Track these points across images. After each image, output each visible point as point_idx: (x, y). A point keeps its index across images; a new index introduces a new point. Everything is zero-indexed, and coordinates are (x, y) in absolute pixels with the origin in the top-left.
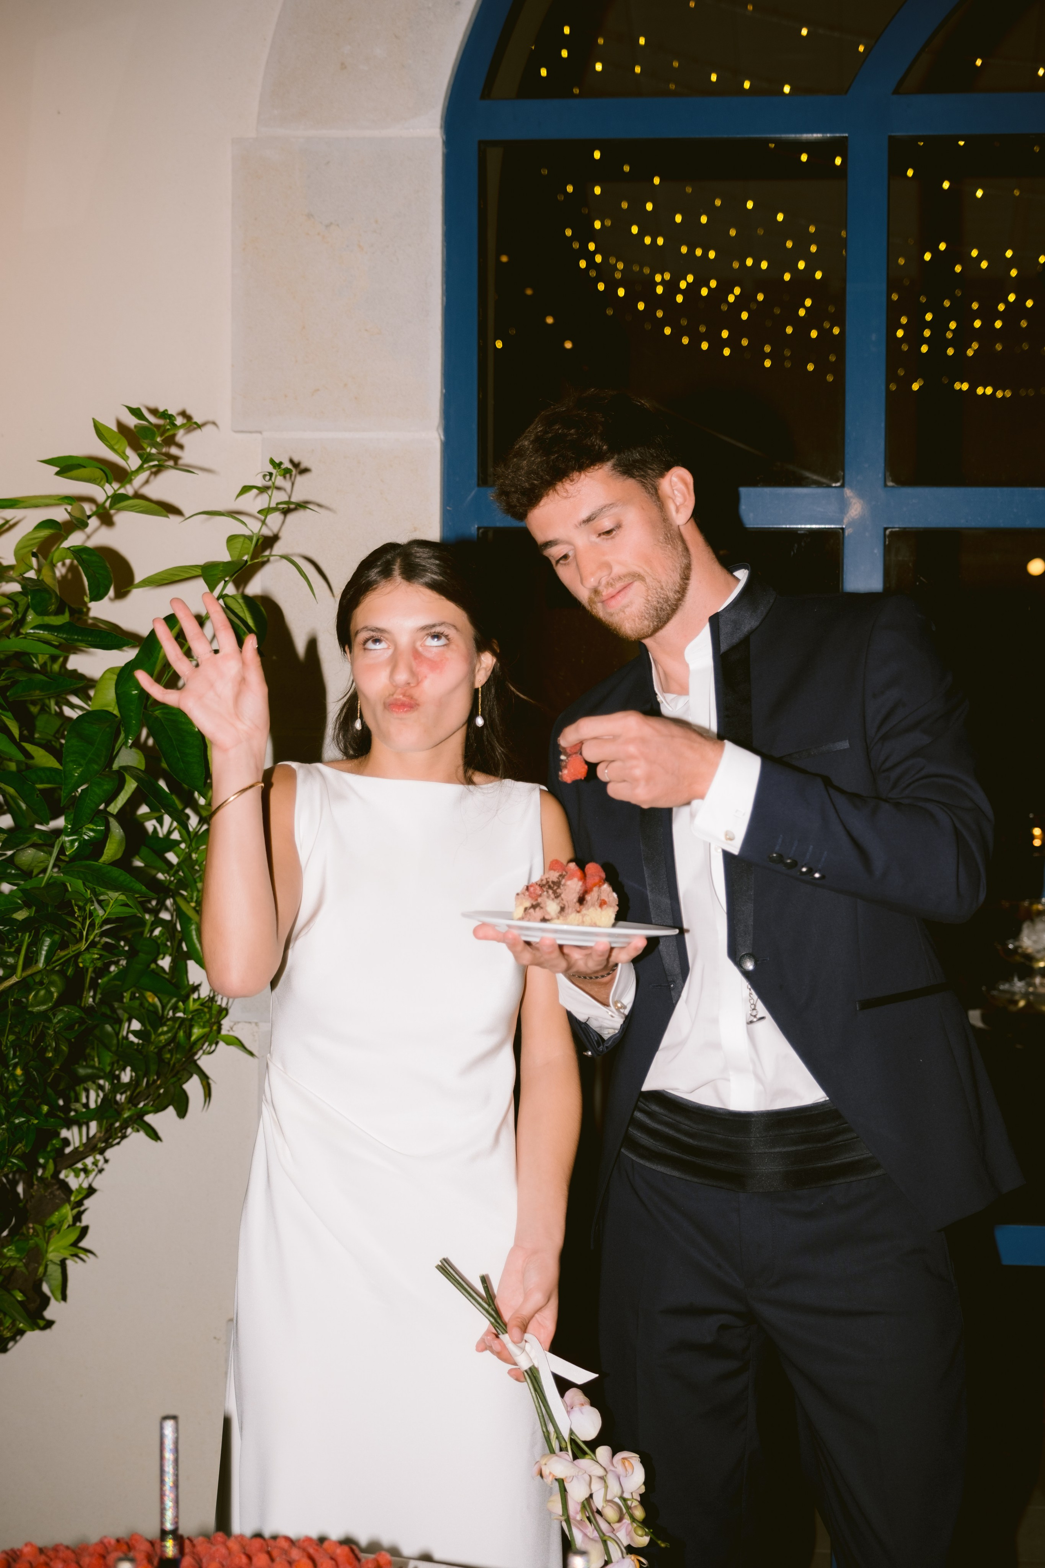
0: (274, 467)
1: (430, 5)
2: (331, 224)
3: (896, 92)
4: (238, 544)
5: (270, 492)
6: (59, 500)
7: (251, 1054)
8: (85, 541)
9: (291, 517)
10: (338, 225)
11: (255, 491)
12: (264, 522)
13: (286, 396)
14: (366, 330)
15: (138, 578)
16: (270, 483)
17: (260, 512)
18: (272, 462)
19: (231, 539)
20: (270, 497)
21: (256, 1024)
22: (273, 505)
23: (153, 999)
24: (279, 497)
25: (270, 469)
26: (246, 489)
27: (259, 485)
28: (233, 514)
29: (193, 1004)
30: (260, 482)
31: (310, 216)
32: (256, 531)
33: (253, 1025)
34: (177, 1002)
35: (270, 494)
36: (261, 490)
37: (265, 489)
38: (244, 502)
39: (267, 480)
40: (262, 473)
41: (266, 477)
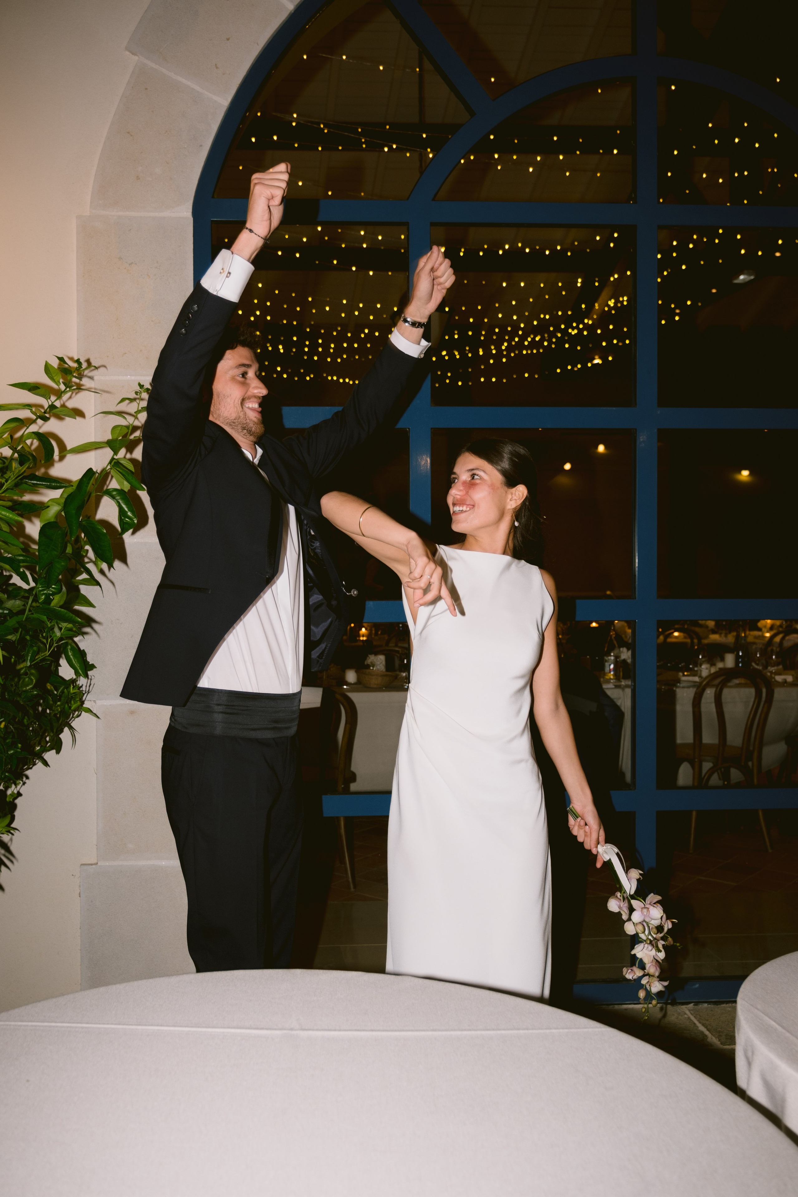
0: (141, 388)
1: (186, 147)
2: (132, 263)
3: (433, 200)
4: (117, 431)
5: (138, 401)
6: (24, 406)
7: (98, 717)
8: (39, 430)
10: (136, 264)
11: (127, 401)
12: (136, 418)
13: (108, 357)
14: (152, 321)
15: (70, 449)
16: (138, 396)
17: (135, 412)
18: (139, 384)
19: (114, 428)
20: (139, 404)
21: (95, 701)
22: (140, 408)
23: (50, 687)
25: (138, 388)
26: (123, 400)
27: (132, 397)
28: (120, 413)
29: (73, 690)
30: (133, 396)
31: (120, 258)
32: (131, 423)
33: (92, 702)
34: (63, 689)
35: (138, 403)
36: (131, 400)
37: (135, 399)
38: (123, 407)
39: (137, 394)
40: (134, 391)
41: (136, 393)
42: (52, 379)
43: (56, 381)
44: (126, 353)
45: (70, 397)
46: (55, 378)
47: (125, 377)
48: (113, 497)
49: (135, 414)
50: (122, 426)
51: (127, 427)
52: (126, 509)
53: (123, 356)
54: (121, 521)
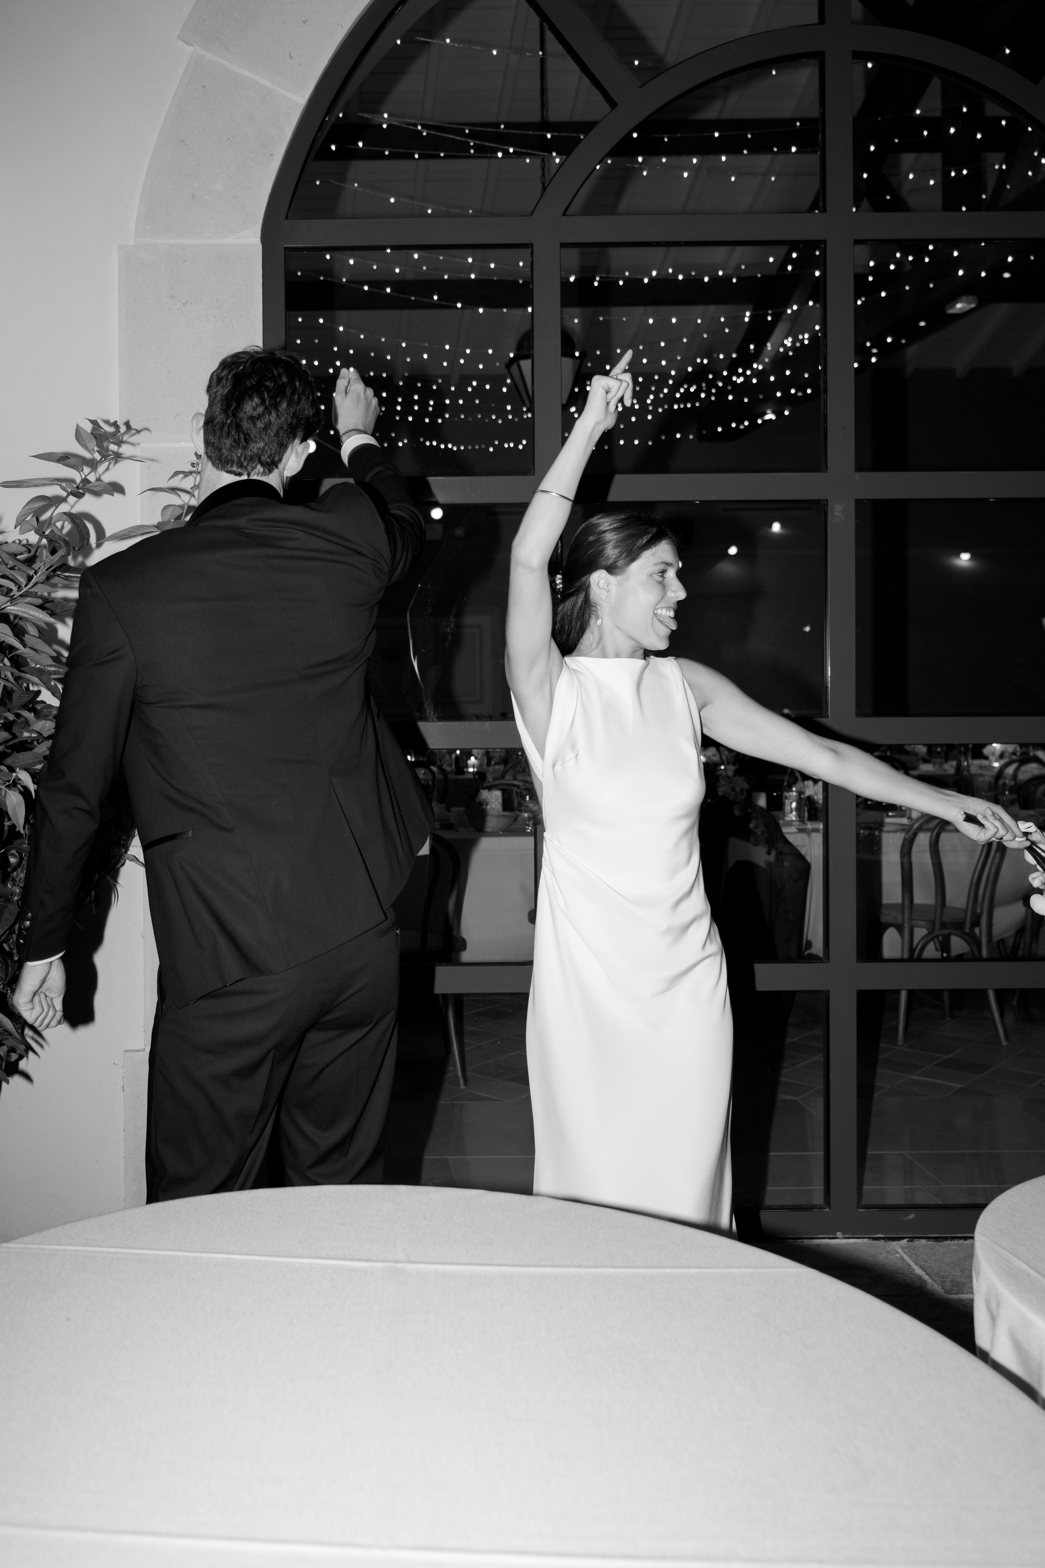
0: (198, 458)
1: (253, 156)
2: (187, 302)
3: (564, 214)
4: (169, 512)
6: (51, 481)
8: (70, 510)
10: (191, 303)
11: (181, 476)
13: (157, 419)
15: (108, 534)
16: (195, 469)
17: (191, 488)
19: (166, 508)
20: (195, 479)
25: (194, 459)
26: (177, 473)
27: (186, 470)
28: (174, 490)
30: (188, 468)
31: (172, 297)
32: (186, 502)
36: (186, 474)
37: (191, 473)
38: (176, 482)
39: (194, 467)
40: (190, 463)
41: (193, 465)
42: (85, 446)
43: (90, 448)
44: (179, 414)
45: (107, 469)
46: (88, 445)
47: (178, 444)
49: (191, 491)
50: (175, 505)
51: (181, 507)
53: (175, 418)
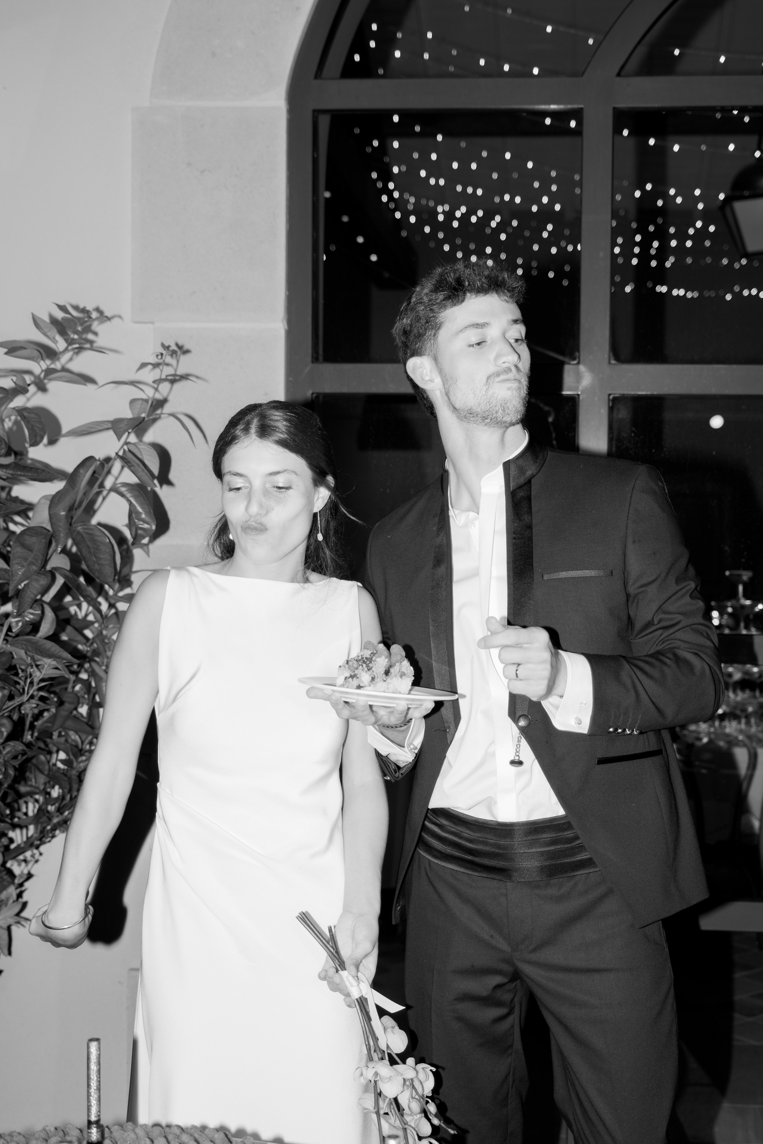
0: (165, 349)
1: (278, 10)
2: (205, 170)
3: (618, 75)
4: (138, 405)
5: (161, 367)
9: (177, 386)
10: (210, 171)
11: (150, 367)
12: (156, 389)
13: (171, 297)
15: (65, 430)
16: (161, 361)
17: (154, 382)
18: (163, 345)
19: (133, 402)
20: (161, 371)
22: (163, 377)
24: (168, 371)
25: (161, 350)
26: (143, 365)
27: (152, 362)
28: (135, 383)
30: (153, 360)
31: (189, 164)
32: (151, 395)
36: (154, 366)
37: (157, 365)
38: (142, 374)
39: (158, 358)
40: (155, 355)
42: (45, 335)
43: (51, 337)
45: (71, 359)
46: (48, 334)
48: (122, 495)
49: (156, 385)
50: (142, 399)
51: (147, 401)
52: (140, 510)
54: (131, 525)
